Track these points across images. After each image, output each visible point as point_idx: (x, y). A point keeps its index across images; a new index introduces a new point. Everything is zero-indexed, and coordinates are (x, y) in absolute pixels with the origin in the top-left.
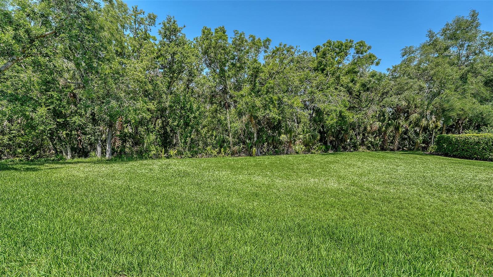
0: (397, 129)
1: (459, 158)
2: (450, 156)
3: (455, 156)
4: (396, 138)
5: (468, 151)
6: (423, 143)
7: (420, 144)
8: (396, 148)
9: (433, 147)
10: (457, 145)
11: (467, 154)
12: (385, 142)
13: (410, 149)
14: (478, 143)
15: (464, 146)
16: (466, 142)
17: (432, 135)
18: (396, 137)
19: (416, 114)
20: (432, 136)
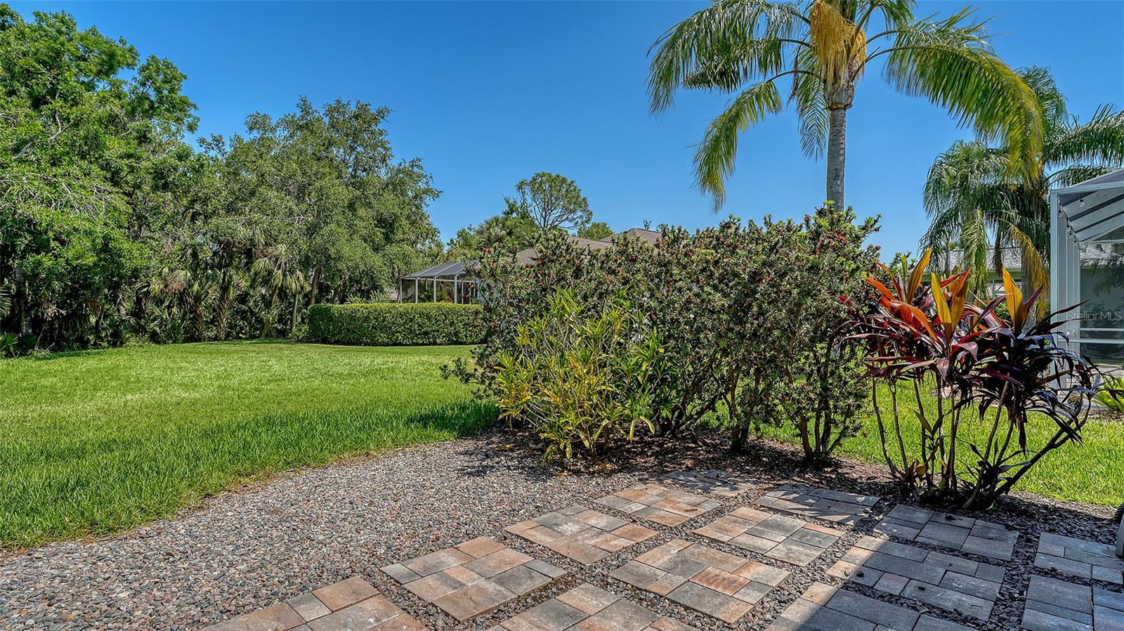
0: (224, 289)
1: (344, 344)
2: (330, 343)
3: (337, 342)
4: (224, 311)
5: (355, 332)
6: (280, 321)
7: (273, 324)
8: (223, 335)
9: (299, 328)
10: (341, 322)
11: (353, 338)
12: (198, 320)
13: (252, 337)
14: (367, 319)
15: (350, 324)
16: (352, 317)
17: (294, 305)
18: (224, 308)
19: (266, 259)
20: (293, 307)
